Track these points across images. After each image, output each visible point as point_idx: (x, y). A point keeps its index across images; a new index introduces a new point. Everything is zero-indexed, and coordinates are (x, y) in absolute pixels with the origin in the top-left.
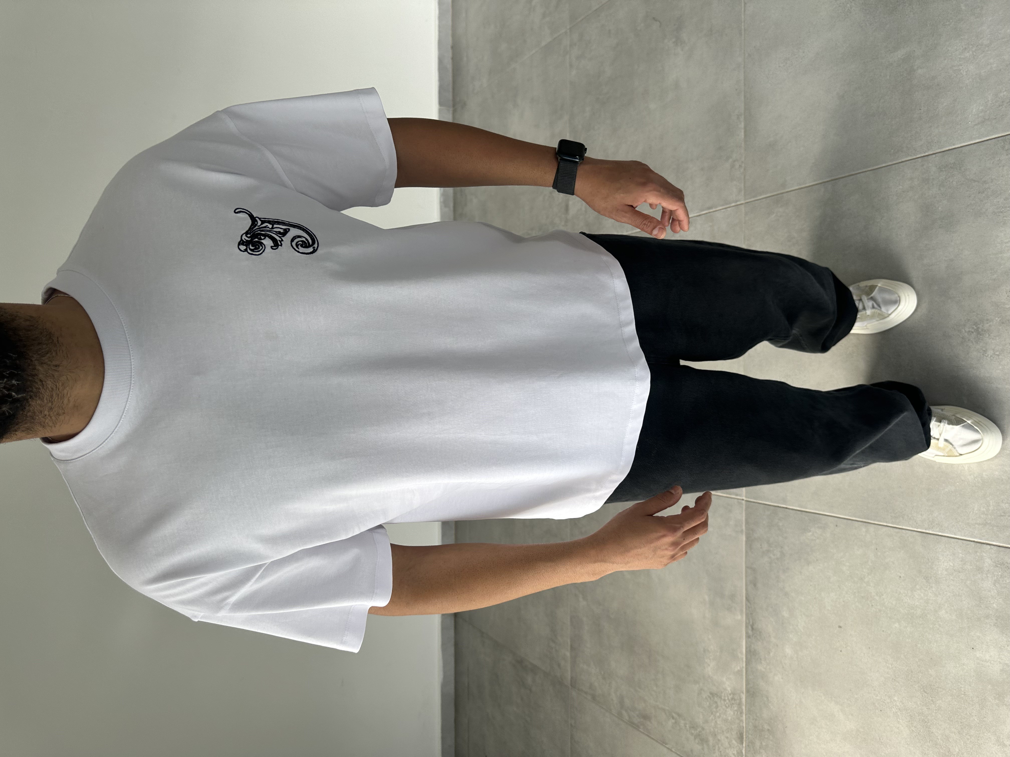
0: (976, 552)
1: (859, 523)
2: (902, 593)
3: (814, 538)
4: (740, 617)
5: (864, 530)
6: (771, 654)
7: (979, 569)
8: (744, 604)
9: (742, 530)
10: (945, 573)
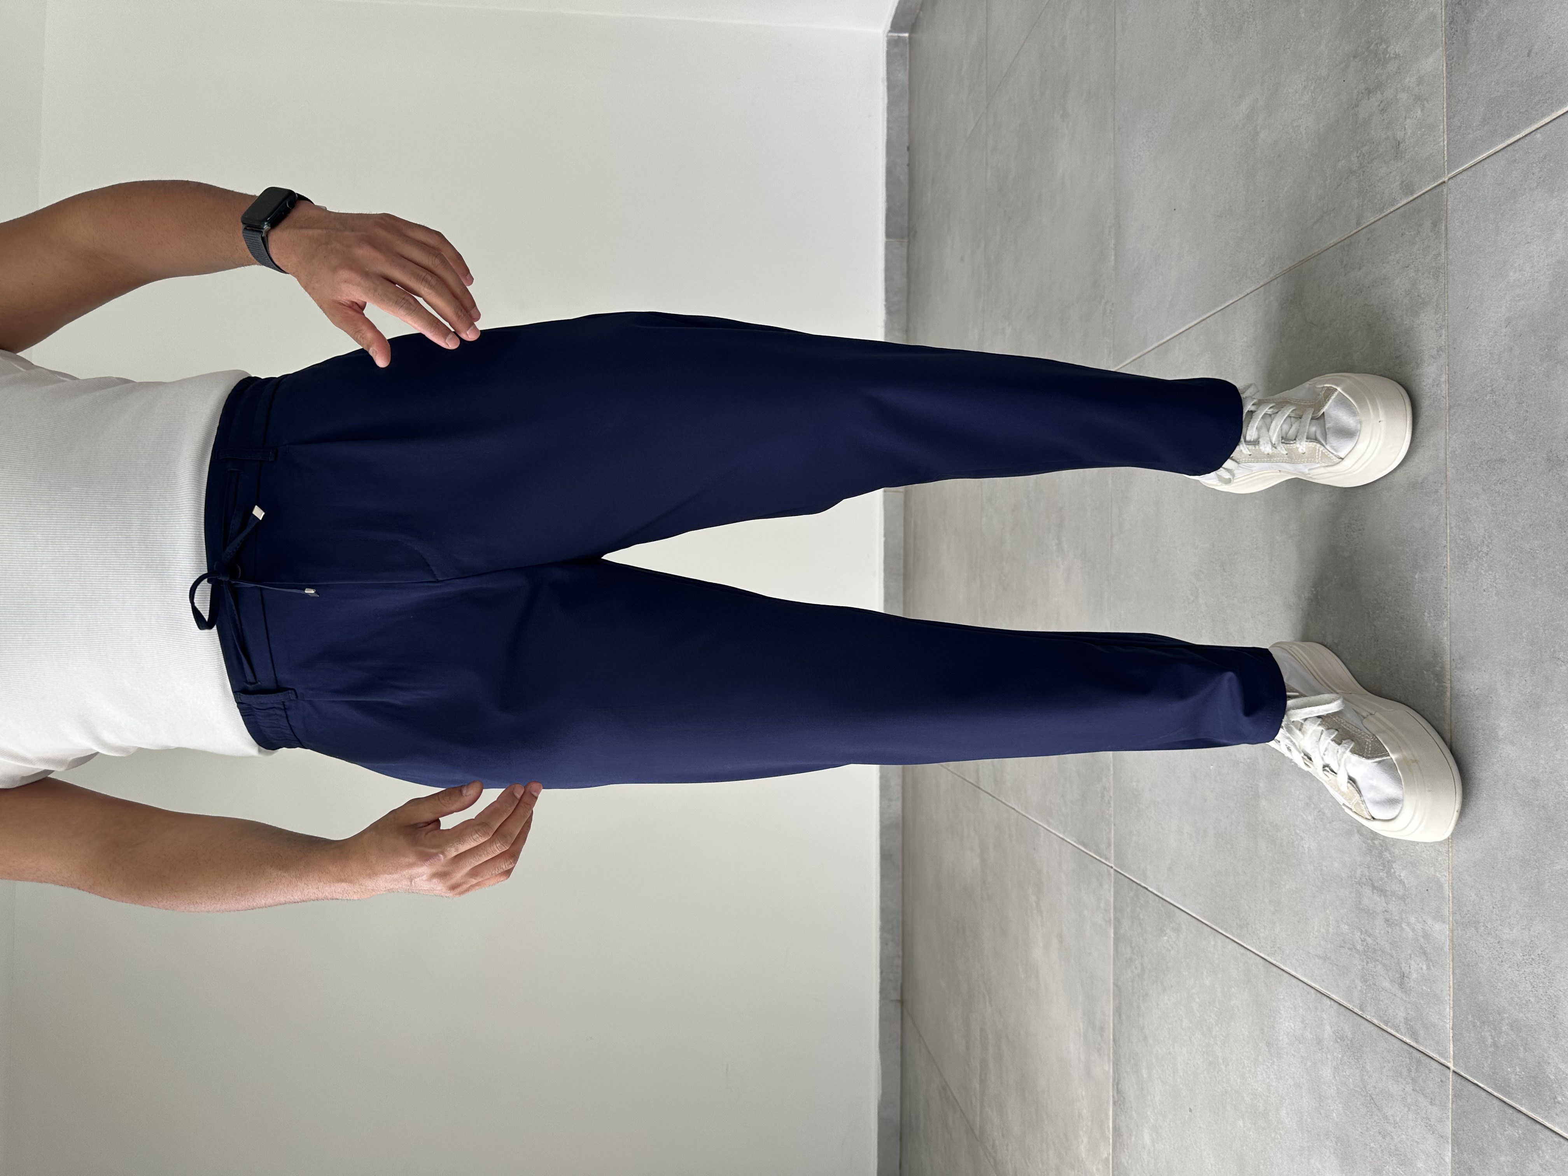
0: (1316, 1008)
1: (1209, 929)
2: (1246, 1065)
3: (1170, 948)
4: (1109, 1068)
5: (1212, 943)
6: (1133, 1139)
7: (1319, 1041)
8: (1111, 1046)
9: (1110, 920)
10: (1286, 1040)
